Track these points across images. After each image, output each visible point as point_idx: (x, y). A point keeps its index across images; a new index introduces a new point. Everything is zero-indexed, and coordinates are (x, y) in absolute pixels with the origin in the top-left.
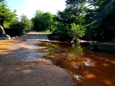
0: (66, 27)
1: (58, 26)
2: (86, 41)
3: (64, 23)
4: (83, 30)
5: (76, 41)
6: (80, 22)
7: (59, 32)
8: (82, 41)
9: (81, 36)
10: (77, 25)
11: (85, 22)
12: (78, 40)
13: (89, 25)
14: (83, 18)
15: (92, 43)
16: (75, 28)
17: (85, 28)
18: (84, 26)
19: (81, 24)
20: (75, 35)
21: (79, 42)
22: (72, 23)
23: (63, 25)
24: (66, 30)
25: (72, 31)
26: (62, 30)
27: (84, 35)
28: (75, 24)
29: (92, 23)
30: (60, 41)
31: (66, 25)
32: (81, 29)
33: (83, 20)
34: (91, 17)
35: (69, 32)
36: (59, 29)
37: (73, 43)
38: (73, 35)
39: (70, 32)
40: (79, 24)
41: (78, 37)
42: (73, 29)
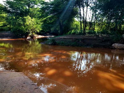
0: (19, 21)
1: (7, 19)
2: (44, 37)
3: (15, 16)
4: (39, 24)
5: (32, 37)
6: (35, 15)
7: (9, 27)
8: (40, 37)
9: (38, 31)
10: (32, 18)
11: (40, 15)
12: (35, 35)
13: (45, 18)
14: (38, 11)
15: (50, 37)
16: (30, 22)
17: (41, 22)
18: (40, 20)
19: (37, 18)
20: (32, 30)
21: (37, 37)
22: (26, 16)
23: (14, 18)
24: (20, 25)
25: (27, 25)
26: (14, 24)
27: (41, 29)
28: (30, 17)
29: (48, 17)
30: (12, 38)
31: (18, 18)
32: (37, 23)
33: (38, 13)
34: (47, 10)
35: (23, 27)
36: (10, 23)
37: (29, 39)
38: (29, 30)
39: (25, 26)
40: (35, 17)
41: (35, 32)
42: (28, 24)
